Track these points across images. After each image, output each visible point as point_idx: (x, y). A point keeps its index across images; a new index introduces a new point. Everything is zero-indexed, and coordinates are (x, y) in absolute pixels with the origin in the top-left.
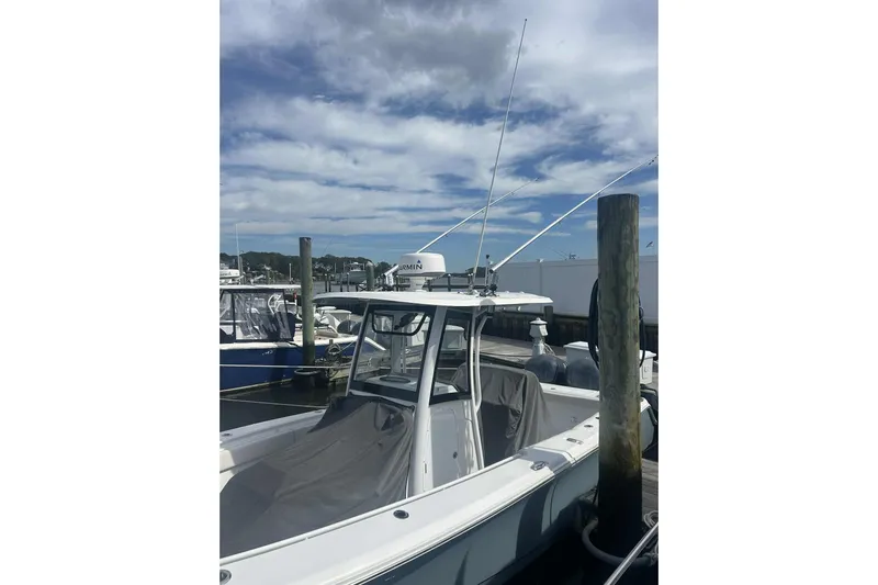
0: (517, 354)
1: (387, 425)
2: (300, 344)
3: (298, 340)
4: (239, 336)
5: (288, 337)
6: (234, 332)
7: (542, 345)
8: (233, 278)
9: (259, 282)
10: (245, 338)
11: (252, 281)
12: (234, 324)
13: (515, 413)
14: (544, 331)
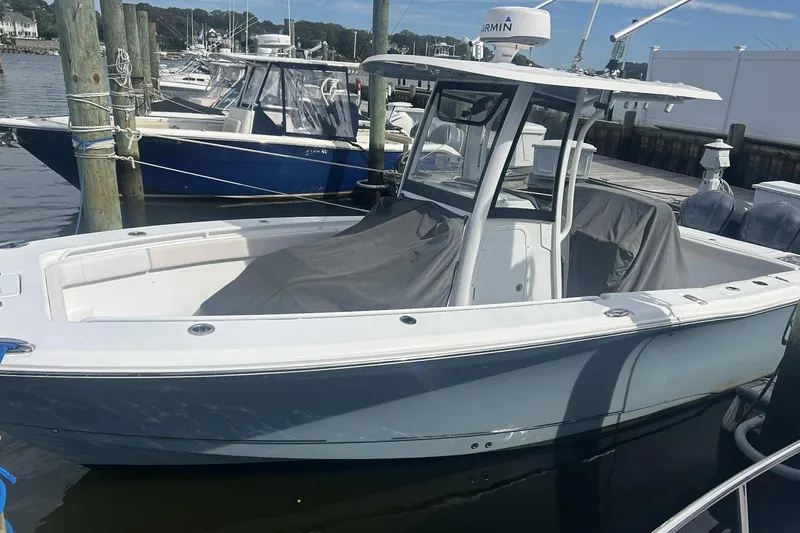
0: (671, 191)
1: (430, 234)
2: (366, 146)
3: (363, 140)
4: (290, 128)
5: (350, 135)
6: (284, 123)
7: (716, 182)
8: (282, 48)
9: (314, 55)
10: (296, 131)
11: (306, 52)
12: (284, 112)
13: (625, 255)
14: (724, 160)
